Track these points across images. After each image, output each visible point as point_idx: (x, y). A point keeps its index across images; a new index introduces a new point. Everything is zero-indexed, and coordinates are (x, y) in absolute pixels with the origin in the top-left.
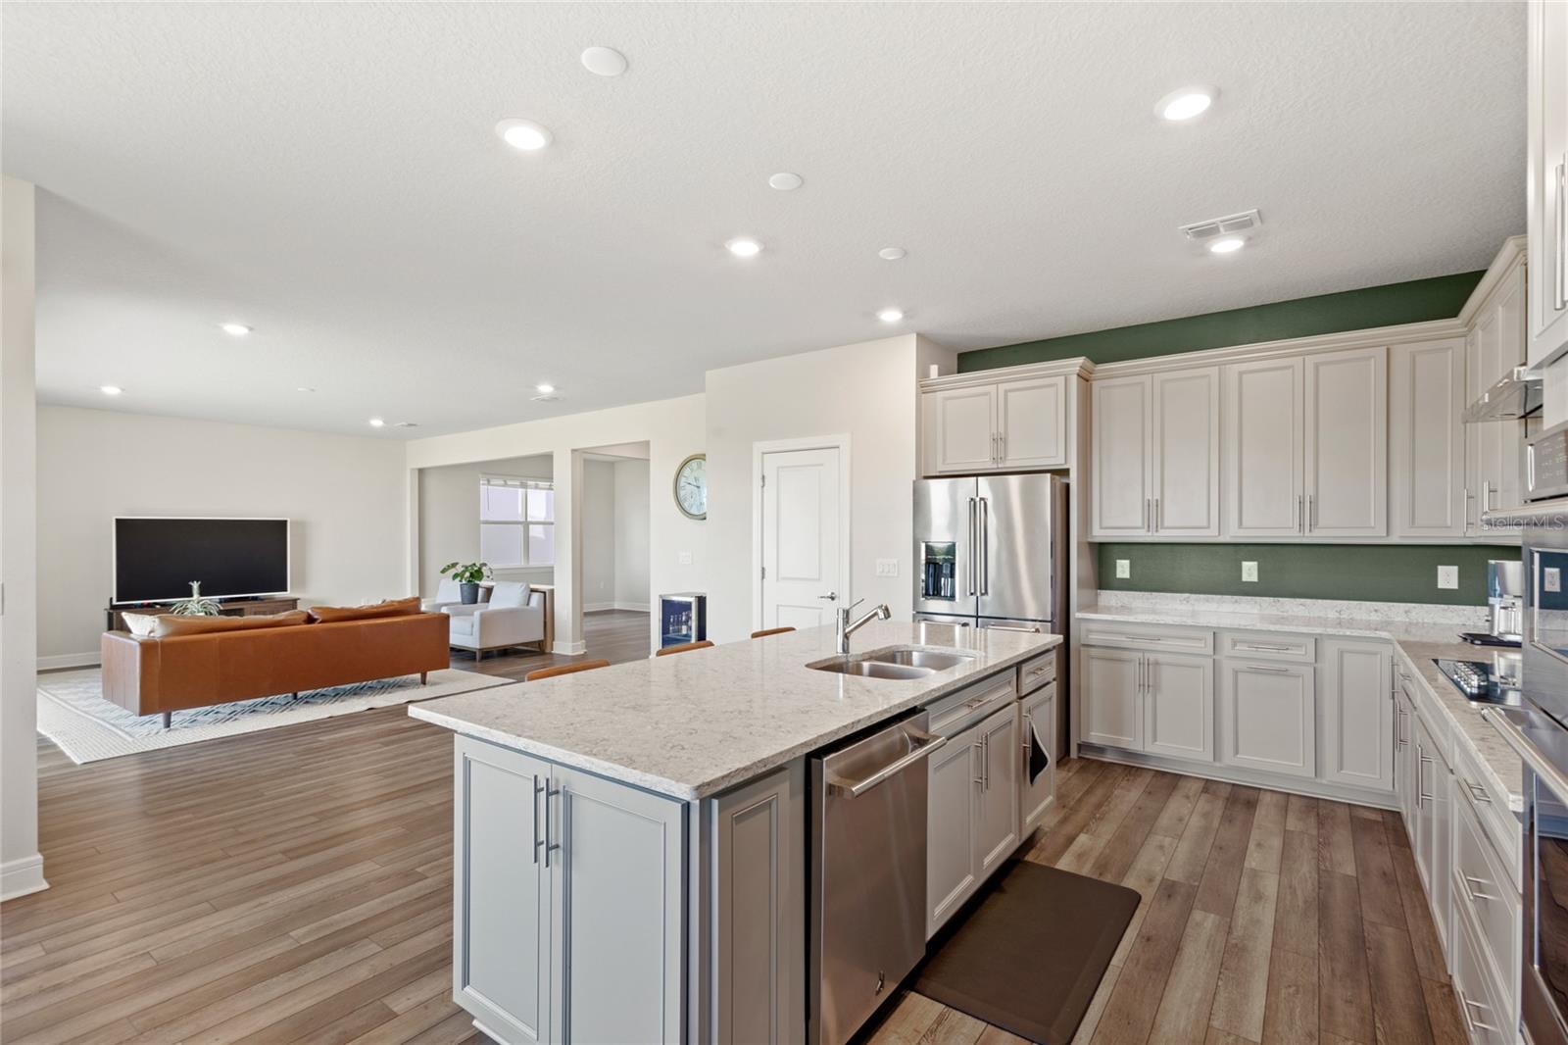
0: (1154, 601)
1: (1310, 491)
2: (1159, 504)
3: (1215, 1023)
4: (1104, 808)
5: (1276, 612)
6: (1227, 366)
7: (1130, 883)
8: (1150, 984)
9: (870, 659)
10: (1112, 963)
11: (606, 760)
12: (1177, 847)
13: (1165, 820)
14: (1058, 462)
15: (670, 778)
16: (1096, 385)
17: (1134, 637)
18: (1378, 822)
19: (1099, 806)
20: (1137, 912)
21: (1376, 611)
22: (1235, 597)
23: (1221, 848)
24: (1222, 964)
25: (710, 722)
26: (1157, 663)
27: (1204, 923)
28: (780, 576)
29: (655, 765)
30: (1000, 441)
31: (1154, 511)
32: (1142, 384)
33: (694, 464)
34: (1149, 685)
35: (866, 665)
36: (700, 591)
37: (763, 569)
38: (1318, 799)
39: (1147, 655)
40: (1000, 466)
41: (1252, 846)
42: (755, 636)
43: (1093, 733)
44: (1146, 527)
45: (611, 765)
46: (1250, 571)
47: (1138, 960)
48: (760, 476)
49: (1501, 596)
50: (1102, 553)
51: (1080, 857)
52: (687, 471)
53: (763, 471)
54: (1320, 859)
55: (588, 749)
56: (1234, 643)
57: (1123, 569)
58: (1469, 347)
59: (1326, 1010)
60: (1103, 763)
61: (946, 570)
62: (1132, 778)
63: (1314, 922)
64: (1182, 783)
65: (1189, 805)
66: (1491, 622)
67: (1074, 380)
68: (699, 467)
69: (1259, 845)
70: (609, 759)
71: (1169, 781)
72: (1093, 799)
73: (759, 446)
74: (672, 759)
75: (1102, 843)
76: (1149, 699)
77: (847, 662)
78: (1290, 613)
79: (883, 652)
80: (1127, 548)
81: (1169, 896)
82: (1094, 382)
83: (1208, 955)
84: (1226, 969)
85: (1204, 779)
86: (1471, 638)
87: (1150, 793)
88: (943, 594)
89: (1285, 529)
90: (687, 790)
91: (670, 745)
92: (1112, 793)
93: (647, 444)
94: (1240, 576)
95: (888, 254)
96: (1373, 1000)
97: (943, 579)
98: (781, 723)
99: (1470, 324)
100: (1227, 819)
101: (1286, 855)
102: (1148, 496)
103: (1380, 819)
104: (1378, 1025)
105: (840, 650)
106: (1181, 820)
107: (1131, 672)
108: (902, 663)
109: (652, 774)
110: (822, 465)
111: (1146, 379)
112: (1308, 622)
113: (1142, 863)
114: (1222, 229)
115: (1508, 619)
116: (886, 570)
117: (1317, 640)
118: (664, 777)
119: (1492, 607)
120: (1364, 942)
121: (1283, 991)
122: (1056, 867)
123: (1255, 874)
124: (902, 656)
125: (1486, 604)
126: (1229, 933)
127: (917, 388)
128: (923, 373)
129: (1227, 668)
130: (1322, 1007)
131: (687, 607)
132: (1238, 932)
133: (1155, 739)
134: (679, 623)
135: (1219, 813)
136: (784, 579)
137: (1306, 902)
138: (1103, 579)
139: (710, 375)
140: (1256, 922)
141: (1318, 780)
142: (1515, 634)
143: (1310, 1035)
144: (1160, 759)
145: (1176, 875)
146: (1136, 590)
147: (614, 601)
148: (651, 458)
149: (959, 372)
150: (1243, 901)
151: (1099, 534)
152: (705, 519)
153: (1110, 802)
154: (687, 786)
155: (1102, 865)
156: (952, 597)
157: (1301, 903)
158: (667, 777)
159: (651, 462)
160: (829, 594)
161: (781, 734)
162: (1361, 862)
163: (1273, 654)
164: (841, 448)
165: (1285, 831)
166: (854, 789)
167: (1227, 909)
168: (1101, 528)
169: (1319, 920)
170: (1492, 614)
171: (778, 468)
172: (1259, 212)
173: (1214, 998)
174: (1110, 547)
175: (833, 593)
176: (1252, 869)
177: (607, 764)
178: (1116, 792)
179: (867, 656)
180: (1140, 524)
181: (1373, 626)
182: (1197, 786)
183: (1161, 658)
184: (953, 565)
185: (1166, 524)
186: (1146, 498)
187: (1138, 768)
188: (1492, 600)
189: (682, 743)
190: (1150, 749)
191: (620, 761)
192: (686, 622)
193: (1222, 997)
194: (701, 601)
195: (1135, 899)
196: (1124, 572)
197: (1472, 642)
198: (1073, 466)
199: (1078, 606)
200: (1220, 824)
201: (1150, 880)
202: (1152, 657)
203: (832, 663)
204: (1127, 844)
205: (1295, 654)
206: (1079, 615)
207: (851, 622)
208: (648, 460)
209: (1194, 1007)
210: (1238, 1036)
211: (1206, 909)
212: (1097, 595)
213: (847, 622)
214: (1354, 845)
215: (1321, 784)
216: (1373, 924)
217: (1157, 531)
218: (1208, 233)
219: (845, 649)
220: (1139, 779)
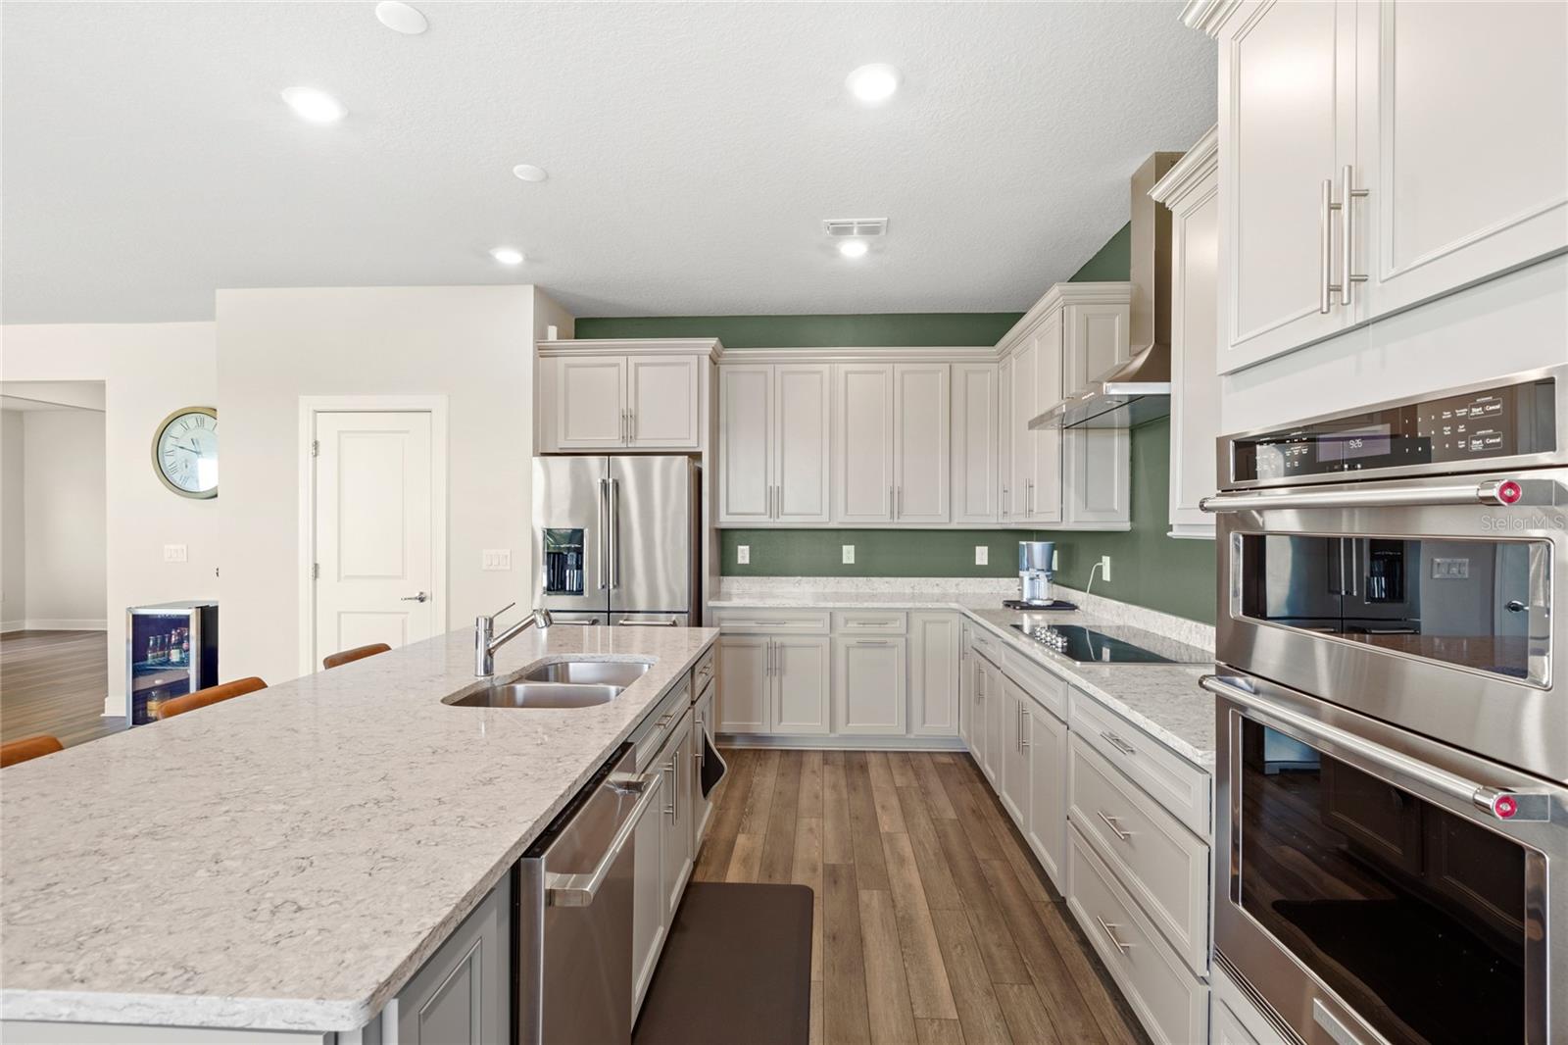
0: (771, 585)
1: (898, 483)
2: (780, 491)
3: (918, 1013)
4: (749, 800)
5: (868, 591)
6: (836, 365)
7: (799, 878)
8: (853, 991)
9: (520, 680)
10: (812, 979)
11: (121, 987)
12: (823, 827)
13: (805, 801)
14: (690, 444)
15: (300, 995)
16: (724, 369)
17: (763, 622)
18: (951, 764)
19: (744, 799)
20: (815, 909)
21: (937, 585)
22: (838, 578)
23: (857, 818)
24: (900, 943)
25: (329, 834)
26: (783, 646)
27: (871, 900)
28: (343, 575)
29: (250, 969)
30: (629, 419)
31: (775, 498)
32: (765, 373)
33: (191, 420)
34: (776, 669)
35: (521, 689)
36: (207, 600)
37: (316, 565)
38: (907, 752)
39: (774, 639)
40: (630, 445)
41: (879, 810)
42: (331, 662)
43: (725, 723)
44: (768, 513)
45: (135, 997)
46: (849, 554)
47: (833, 966)
48: (311, 442)
49: (1028, 569)
50: (726, 538)
51: (746, 861)
52: (176, 429)
53: (315, 434)
54: (929, 809)
55: (58, 969)
56: (847, 621)
57: (743, 554)
58: (1001, 372)
59: (988, 959)
60: (734, 750)
61: (571, 560)
62: (763, 762)
63: (947, 872)
64: (805, 758)
65: (818, 780)
66: (1021, 590)
67: (706, 361)
68: (201, 424)
69: (883, 807)
70: (125, 983)
71: (794, 758)
72: (737, 794)
73: (307, 404)
74: (284, 942)
75: (760, 840)
76: (776, 680)
77: (494, 688)
78: (879, 591)
79: (534, 669)
80: (748, 534)
81: (835, 882)
82: (721, 366)
83: (887, 937)
84: (905, 947)
85: (820, 751)
86: (1009, 604)
87: (783, 775)
88: (568, 588)
89: (878, 517)
90: (347, 1012)
91: (266, 906)
92: (752, 782)
93: (100, 386)
94: (841, 560)
95: (522, 171)
96: (1014, 937)
97: (568, 572)
98: (460, 811)
99: (1004, 354)
100: (852, 787)
101: (906, 814)
102: (770, 484)
103: (952, 762)
104: (1026, 961)
105: (481, 671)
106: (817, 797)
107: (759, 657)
108: (557, 681)
109: (251, 995)
110: (407, 432)
111: (769, 368)
112: (892, 597)
113: (801, 855)
114: (855, 231)
115: (1033, 588)
116: (495, 562)
117: (908, 613)
118: (283, 995)
119: (1022, 579)
120: (986, 881)
121: (954, 954)
122: (727, 881)
123: (891, 837)
124: (556, 669)
125: (1018, 576)
126: (894, 907)
127: (534, 351)
128: (540, 335)
129: (841, 644)
130: (986, 959)
131: (182, 622)
132: (900, 903)
133: (781, 720)
134: (165, 646)
135: (843, 782)
136: (347, 577)
137: (935, 854)
138: (726, 567)
139: (225, 298)
140: (909, 887)
141: (908, 736)
142: (1039, 599)
143: (988, 993)
144: (783, 738)
145: (833, 859)
146: (756, 575)
147: (24, 618)
148: (107, 410)
149: (576, 338)
150: (892, 868)
151: (726, 520)
152: (216, 496)
153: (753, 793)
154: (346, 1003)
155: (768, 867)
156: (580, 592)
157: (933, 857)
158: (290, 995)
159: (107, 414)
160: (417, 595)
161: (474, 833)
162: (957, 807)
163: (875, 629)
164: (433, 412)
165: (897, 789)
166: (587, 890)
167: (884, 883)
168: (728, 514)
169: (951, 871)
170: (1022, 584)
171: (339, 432)
172: (888, 221)
173: (908, 985)
174: (731, 533)
175: (421, 593)
176: (887, 833)
177: (121, 998)
178: (755, 781)
179: (517, 676)
180: (763, 511)
181: (935, 598)
182: (817, 760)
183: (786, 640)
184: (579, 552)
185: (786, 510)
186: (769, 485)
187: (765, 750)
188: (1021, 573)
189: (292, 896)
190: (778, 730)
191: (156, 981)
192: (179, 644)
193: (913, 977)
194: (209, 616)
195: (806, 894)
196: (743, 557)
197: (1015, 608)
198: (705, 451)
199: (710, 593)
200: (848, 793)
201: (814, 870)
202: (778, 640)
203: (472, 692)
204: (781, 837)
205: (889, 629)
206: (711, 603)
207: (495, 635)
208: (104, 412)
209: (896, 1002)
210: (940, 1019)
211: (867, 887)
212: (720, 582)
213: (491, 635)
214: (945, 788)
215: (910, 739)
216: (984, 861)
217: (778, 517)
218: (842, 231)
219: (488, 671)
220: (770, 762)
